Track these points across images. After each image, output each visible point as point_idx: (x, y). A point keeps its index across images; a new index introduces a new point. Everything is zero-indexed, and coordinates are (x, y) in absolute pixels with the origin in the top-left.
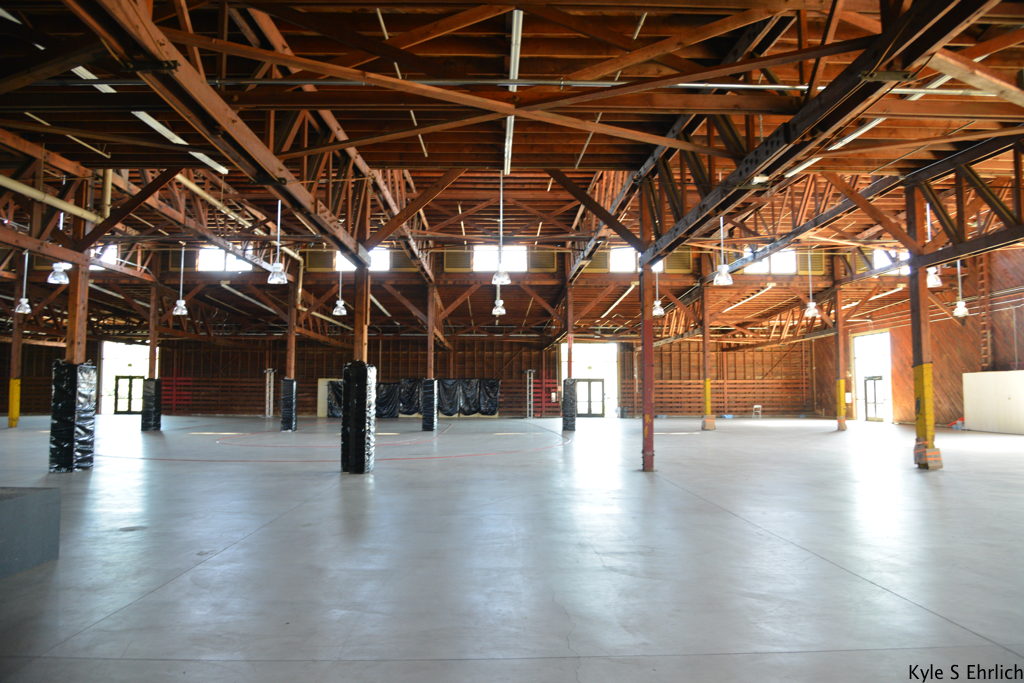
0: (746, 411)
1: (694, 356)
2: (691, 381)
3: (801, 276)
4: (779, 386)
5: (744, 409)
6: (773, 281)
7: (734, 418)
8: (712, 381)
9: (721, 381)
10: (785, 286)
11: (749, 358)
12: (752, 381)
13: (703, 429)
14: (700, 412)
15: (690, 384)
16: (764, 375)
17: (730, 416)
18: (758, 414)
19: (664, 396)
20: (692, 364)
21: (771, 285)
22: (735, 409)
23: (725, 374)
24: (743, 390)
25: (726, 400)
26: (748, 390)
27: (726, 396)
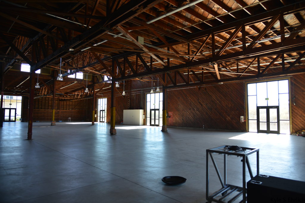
0: (66, 120)
1: (50, 102)
2: (49, 110)
3: (84, 80)
4: (77, 112)
5: (65, 119)
6: (76, 81)
7: (62, 122)
8: (56, 110)
9: (59, 110)
10: (80, 83)
11: (68, 103)
12: (68, 111)
13: (51, 125)
14: (51, 120)
15: (48, 111)
16: (72, 109)
17: (61, 121)
18: (70, 120)
19: (39, 114)
20: (49, 104)
21: (76, 82)
22: (62, 119)
23: (60, 108)
24: (66, 113)
25: (60, 116)
26: (67, 113)
27: (60, 115)
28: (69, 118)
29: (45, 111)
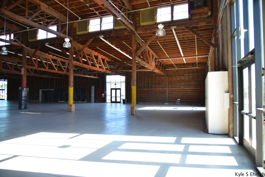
4: (191, 90)
5: (175, 100)
6: (102, 34)
7: (169, 104)
9: (165, 89)
12: (179, 89)
16: (185, 86)
17: (167, 103)
19: (142, 95)
22: (171, 101)
23: (167, 86)
24: (175, 93)
25: (167, 97)
26: (177, 93)
27: (167, 95)
28: (178, 100)
29: (149, 90)
